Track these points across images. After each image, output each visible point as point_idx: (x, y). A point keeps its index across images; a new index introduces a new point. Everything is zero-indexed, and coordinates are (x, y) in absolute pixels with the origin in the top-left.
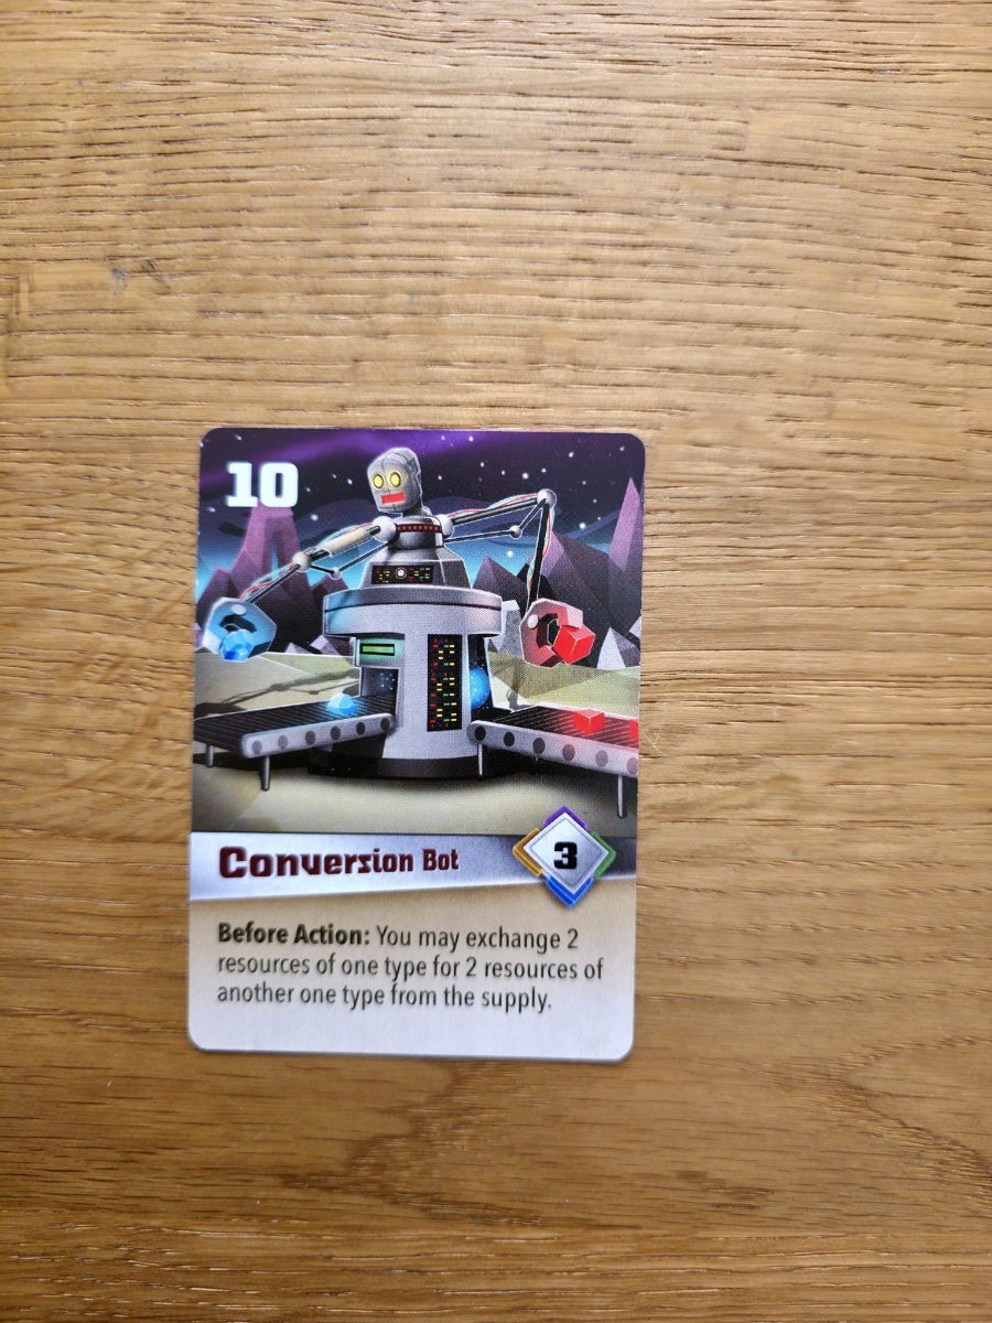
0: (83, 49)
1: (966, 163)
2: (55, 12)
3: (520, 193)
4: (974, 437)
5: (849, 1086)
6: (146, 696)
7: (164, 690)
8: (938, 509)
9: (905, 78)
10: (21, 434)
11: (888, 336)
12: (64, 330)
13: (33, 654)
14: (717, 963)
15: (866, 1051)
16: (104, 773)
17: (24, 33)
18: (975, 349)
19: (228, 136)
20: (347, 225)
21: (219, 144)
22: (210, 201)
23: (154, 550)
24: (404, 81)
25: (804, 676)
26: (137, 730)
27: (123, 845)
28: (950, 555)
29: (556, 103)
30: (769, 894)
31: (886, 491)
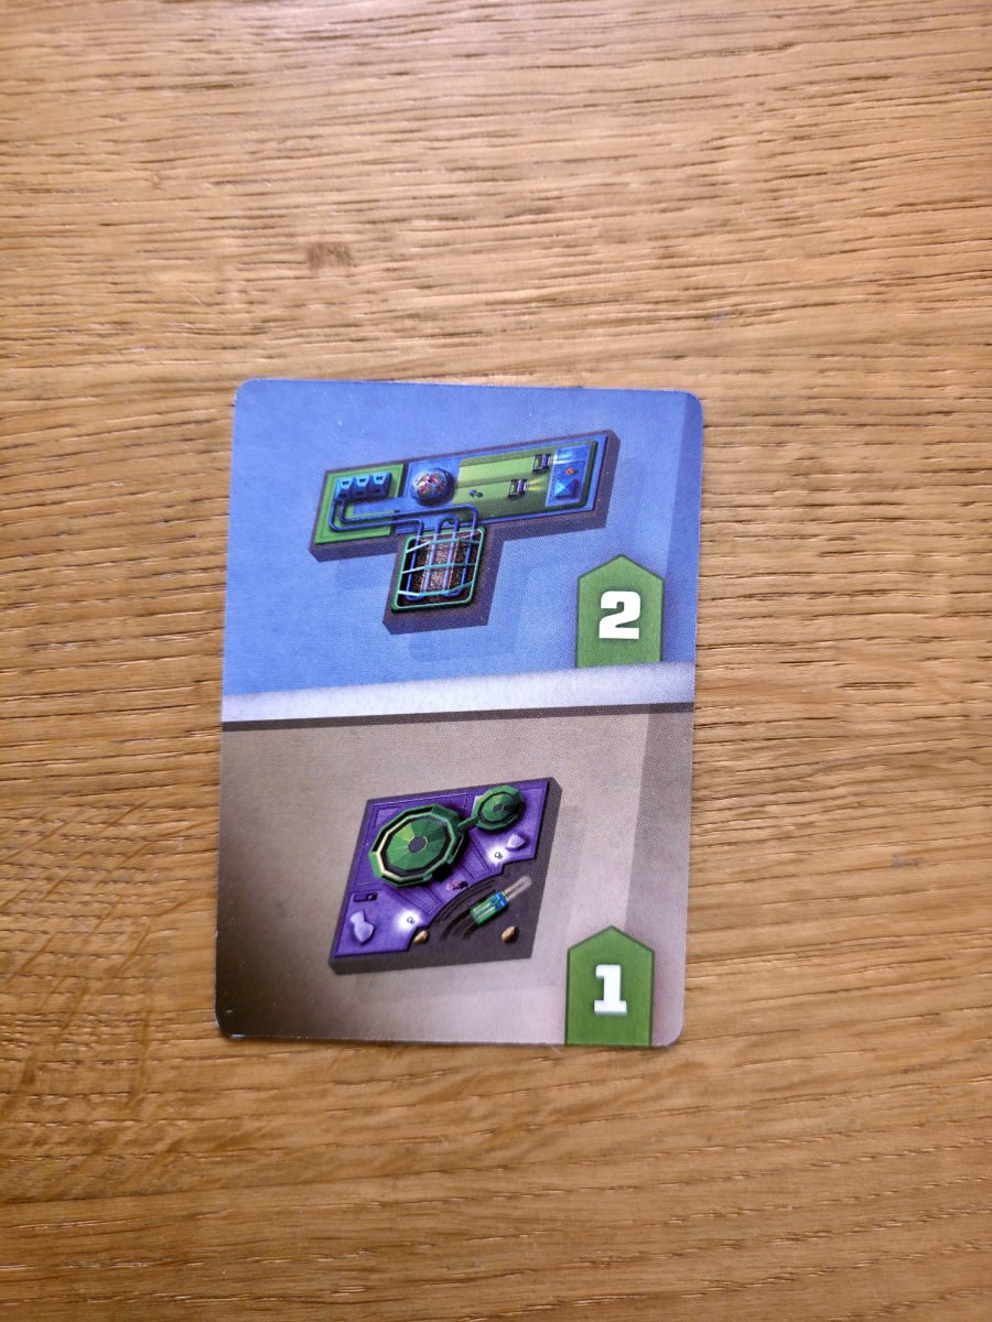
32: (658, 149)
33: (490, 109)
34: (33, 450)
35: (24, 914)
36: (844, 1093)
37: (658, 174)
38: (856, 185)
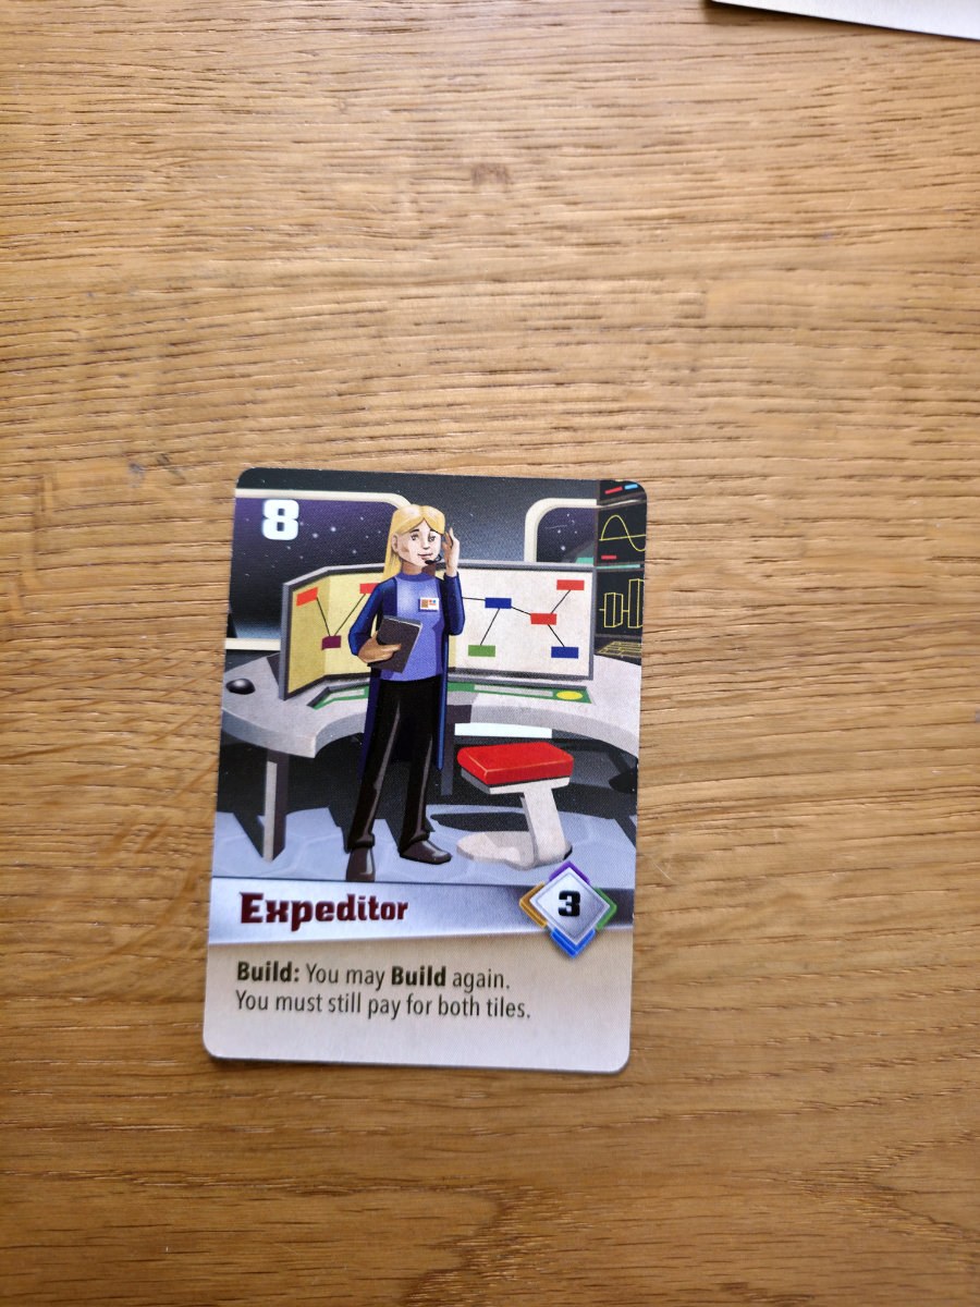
0: (91, 264)
1: (908, 313)
2: (63, 232)
3: (502, 371)
4: (938, 564)
5: (878, 1188)
6: (184, 862)
7: (200, 855)
8: (911, 633)
9: (845, 240)
10: (53, 623)
11: (851, 477)
12: (88, 524)
13: (74, 829)
14: (741, 1078)
15: (890, 1152)
16: (148, 938)
17: (37, 252)
18: (931, 482)
19: (230, 336)
20: (346, 411)
21: (222, 344)
22: (217, 396)
23: (184, 724)
24: (389, 276)
25: (800, 798)
26: (177, 895)
27: (169, 1006)
28: (925, 675)
29: (529, 286)
30: (784, 1007)
31: (862, 620)
32: (775, 94)
33: (631, 56)
34: (225, 329)
35: (195, 736)
36: (930, 929)
37: (775, 115)
38: (947, 128)
